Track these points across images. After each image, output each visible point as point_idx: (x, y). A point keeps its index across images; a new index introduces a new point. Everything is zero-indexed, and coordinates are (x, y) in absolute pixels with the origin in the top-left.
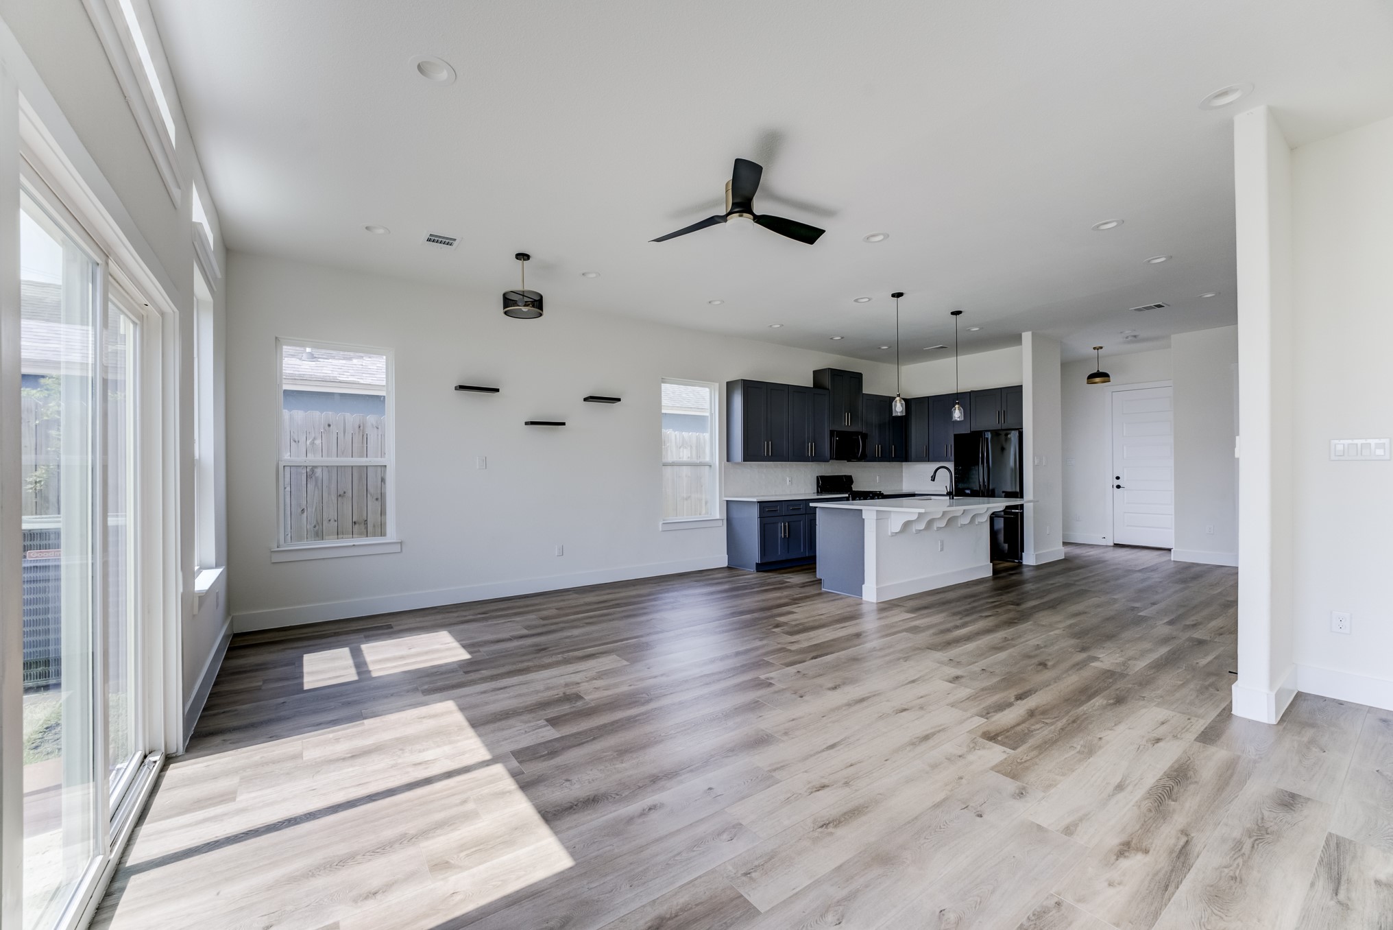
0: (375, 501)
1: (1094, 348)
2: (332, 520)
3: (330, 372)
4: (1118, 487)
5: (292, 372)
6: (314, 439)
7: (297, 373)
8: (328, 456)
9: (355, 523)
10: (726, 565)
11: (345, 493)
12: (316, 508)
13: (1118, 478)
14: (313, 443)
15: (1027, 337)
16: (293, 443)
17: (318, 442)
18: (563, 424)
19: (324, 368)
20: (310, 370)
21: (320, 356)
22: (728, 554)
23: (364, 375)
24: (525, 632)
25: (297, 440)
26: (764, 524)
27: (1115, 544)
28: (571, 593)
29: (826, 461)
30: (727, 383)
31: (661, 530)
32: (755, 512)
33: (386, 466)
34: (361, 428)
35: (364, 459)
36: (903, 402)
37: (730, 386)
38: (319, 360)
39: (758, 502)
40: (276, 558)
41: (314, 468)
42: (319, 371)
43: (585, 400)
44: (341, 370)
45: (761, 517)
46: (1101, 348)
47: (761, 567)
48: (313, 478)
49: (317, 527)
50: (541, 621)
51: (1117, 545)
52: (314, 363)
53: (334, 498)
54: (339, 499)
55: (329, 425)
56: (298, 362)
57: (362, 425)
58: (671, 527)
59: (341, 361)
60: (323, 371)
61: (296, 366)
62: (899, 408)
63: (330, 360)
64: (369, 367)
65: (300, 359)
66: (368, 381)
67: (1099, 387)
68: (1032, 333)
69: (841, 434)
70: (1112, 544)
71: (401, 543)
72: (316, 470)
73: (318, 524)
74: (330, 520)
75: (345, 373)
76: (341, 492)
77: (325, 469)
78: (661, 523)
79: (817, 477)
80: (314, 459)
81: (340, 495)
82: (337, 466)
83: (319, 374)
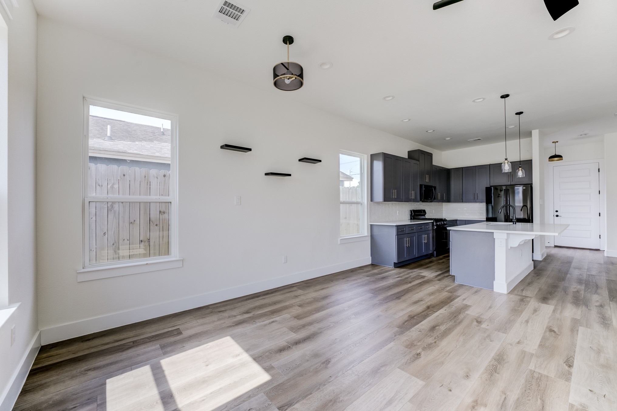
0: (156, 226)
1: (553, 142)
2: (126, 240)
3: (122, 148)
4: (557, 216)
5: (98, 146)
6: (113, 184)
7: (102, 147)
8: (123, 195)
9: (141, 241)
10: (370, 263)
11: (134, 221)
12: (114, 232)
13: (557, 211)
14: (112, 187)
15: (535, 133)
16: (98, 187)
17: (116, 186)
18: (290, 175)
19: (119, 145)
20: (110, 146)
21: (116, 139)
22: (371, 256)
23: (143, 150)
24: (294, 336)
25: (101, 184)
26: (399, 239)
27: (555, 246)
28: (295, 289)
29: (418, 202)
30: (371, 155)
31: (339, 243)
32: (394, 232)
33: (171, 202)
34: (146, 177)
35: (148, 197)
36: (510, 164)
37: (373, 157)
38: (115, 141)
39: (396, 226)
40: (81, 278)
41: (113, 203)
42: (115, 147)
43: (300, 160)
44: (129, 147)
45: (398, 235)
46: (557, 142)
47: (398, 265)
48: (113, 211)
49: (115, 245)
50: (296, 320)
51: (556, 246)
52: (112, 142)
53: (127, 224)
54: (131, 225)
55: (124, 175)
56: (102, 141)
57: (147, 176)
58: (345, 241)
59: (128, 142)
60: (118, 147)
61: (101, 143)
62: (507, 168)
63: (122, 142)
64: (146, 146)
65: (104, 140)
66: (146, 153)
67: (556, 162)
68: (539, 131)
69: (426, 186)
70: (554, 246)
71: (182, 260)
72: (114, 205)
73: (116, 242)
74: (124, 240)
75: (132, 149)
76: (132, 221)
77: (120, 204)
78: (339, 239)
79: (411, 211)
80: (114, 196)
81: (131, 223)
82: (130, 202)
83: (115, 148)
